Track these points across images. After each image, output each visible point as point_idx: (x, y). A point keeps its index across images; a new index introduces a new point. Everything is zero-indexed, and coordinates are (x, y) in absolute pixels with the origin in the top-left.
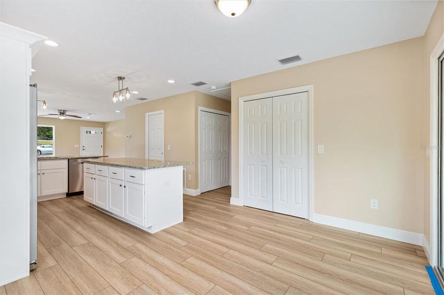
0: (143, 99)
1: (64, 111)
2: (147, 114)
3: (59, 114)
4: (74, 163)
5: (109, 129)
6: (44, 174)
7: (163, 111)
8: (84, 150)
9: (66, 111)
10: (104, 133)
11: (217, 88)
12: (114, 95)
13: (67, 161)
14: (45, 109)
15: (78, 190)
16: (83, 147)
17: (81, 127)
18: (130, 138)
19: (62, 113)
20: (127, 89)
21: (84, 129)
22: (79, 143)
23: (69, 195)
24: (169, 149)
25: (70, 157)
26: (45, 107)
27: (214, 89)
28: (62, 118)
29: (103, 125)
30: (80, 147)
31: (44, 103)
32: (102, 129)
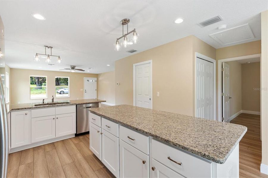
0: (133, 51)
1: (74, 66)
2: (134, 65)
3: (71, 68)
4: (81, 108)
5: (100, 79)
6: (57, 118)
7: (151, 61)
8: (86, 92)
9: (75, 66)
10: (97, 81)
11: (227, 27)
12: (117, 41)
13: (75, 106)
14: (59, 63)
15: (83, 131)
16: (86, 90)
17: (84, 78)
18: (119, 85)
19: (73, 68)
20: (134, 31)
21: (85, 79)
22: (83, 88)
23: (77, 135)
24: (158, 95)
25: (77, 103)
26: (59, 61)
27: (223, 29)
28: (73, 71)
29: (97, 76)
30: (83, 90)
31: (59, 57)
32: (96, 78)
